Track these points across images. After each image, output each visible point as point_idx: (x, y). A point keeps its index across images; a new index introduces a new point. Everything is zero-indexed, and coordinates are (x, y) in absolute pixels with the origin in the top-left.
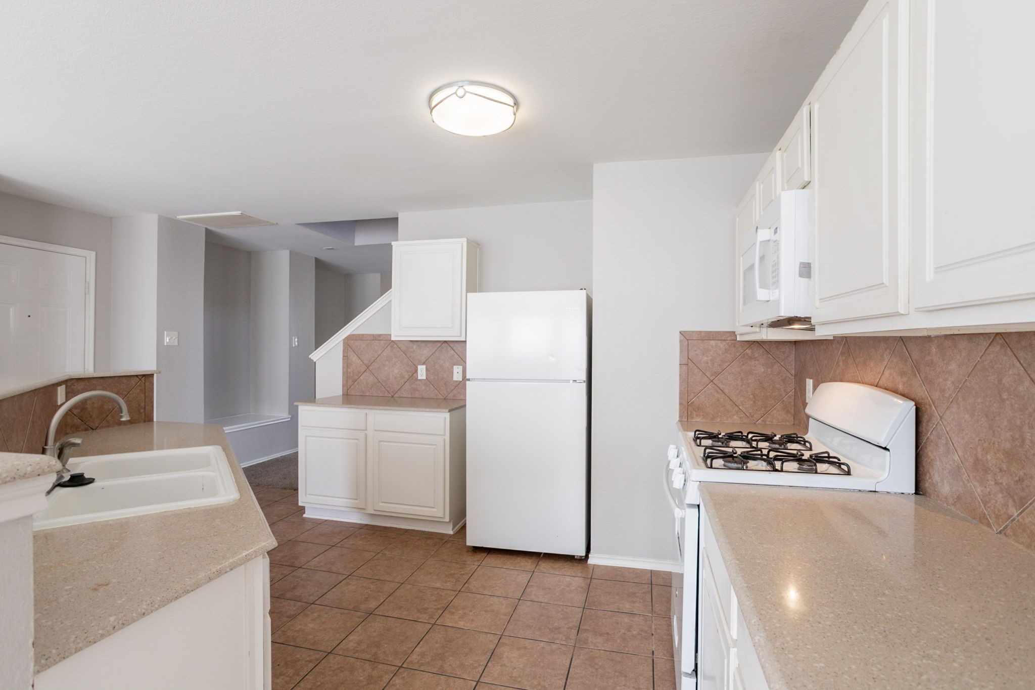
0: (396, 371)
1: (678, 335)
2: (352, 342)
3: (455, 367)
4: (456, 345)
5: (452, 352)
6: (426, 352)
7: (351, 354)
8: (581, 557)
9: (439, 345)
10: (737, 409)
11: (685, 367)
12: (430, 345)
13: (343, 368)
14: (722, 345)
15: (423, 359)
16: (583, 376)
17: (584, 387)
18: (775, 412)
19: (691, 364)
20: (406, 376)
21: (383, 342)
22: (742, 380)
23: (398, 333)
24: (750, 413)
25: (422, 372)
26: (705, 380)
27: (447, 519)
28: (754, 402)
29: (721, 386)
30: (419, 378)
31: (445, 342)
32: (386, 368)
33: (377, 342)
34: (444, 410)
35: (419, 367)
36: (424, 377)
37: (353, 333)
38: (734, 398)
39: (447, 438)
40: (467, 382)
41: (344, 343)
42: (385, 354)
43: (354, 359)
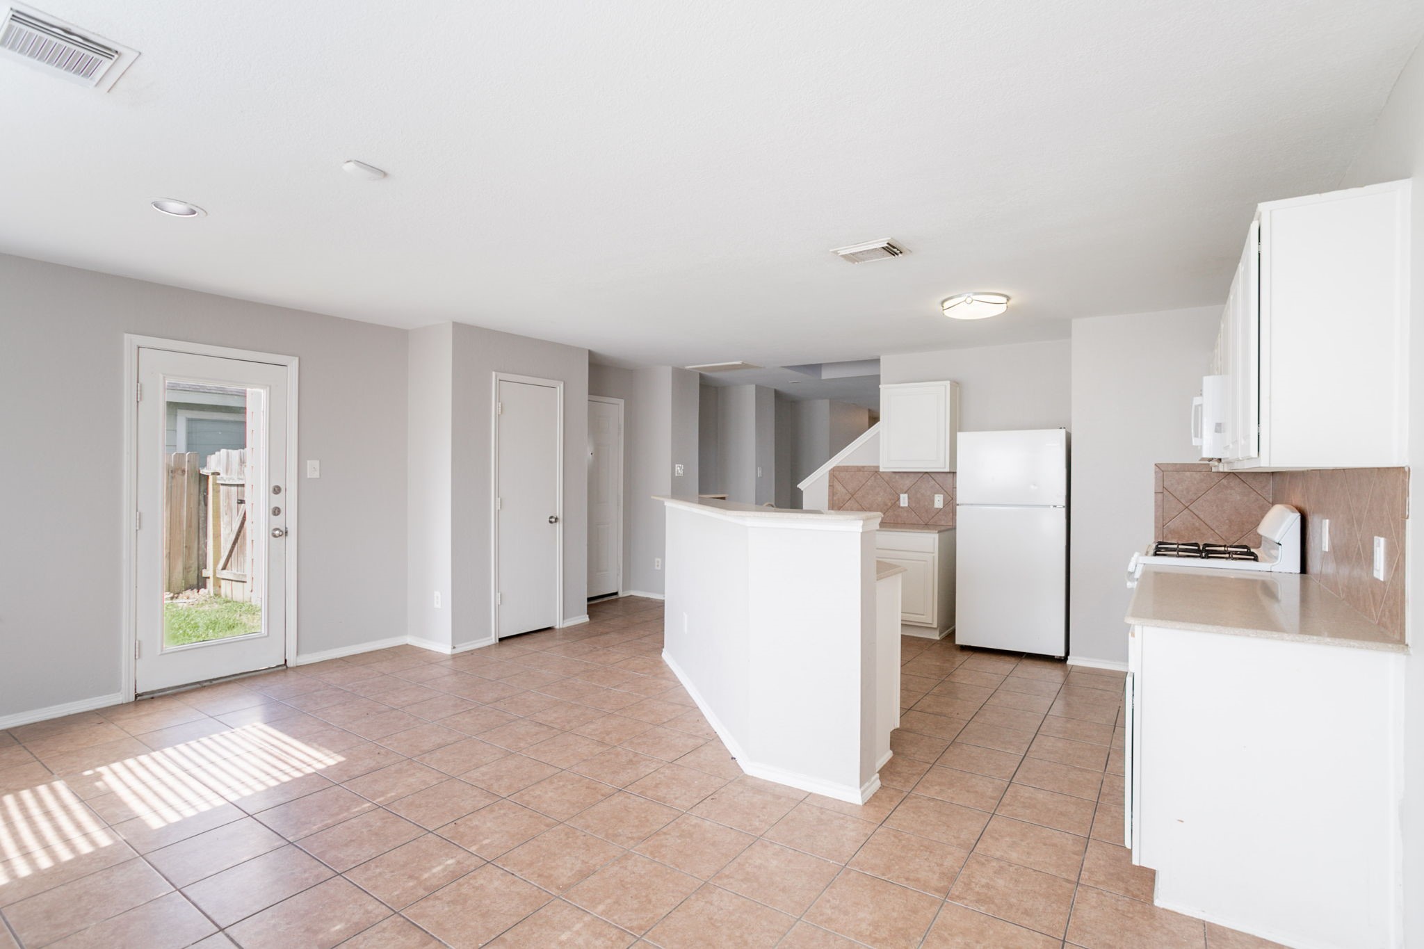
0: (880, 499)
1: (1153, 467)
2: (837, 473)
3: (936, 495)
4: (938, 476)
5: (933, 482)
6: (908, 482)
7: (836, 484)
8: (1061, 657)
9: (921, 475)
10: (1212, 532)
11: (1160, 495)
12: (913, 475)
13: (829, 496)
14: (1197, 476)
15: (905, 488)
16: (1063, 502)
17: (1063, 511)
18: (1252, 535)
19: (1165, 492)
20: (890, 504)
21: (866, 473)
22: (1217, 506)
23: (887, 464)
24: (1226, 537)
25: (904, 500)
26: (1181, 507)
27: (935, 626)
28: (1230, 526)
29: (1196, 512)
30: (902, 505)
31: (927, 473)
32: (870, 497)
33: (861, 473)
34: (934, 531)
35: (902, 496)
36: (907, 505)
37: (841, 465)
38: (1210, 524)
39: (936, 554)
40: (958, 507)
41: (830, 474)
42: (869, 483)
43: (839, 487)
